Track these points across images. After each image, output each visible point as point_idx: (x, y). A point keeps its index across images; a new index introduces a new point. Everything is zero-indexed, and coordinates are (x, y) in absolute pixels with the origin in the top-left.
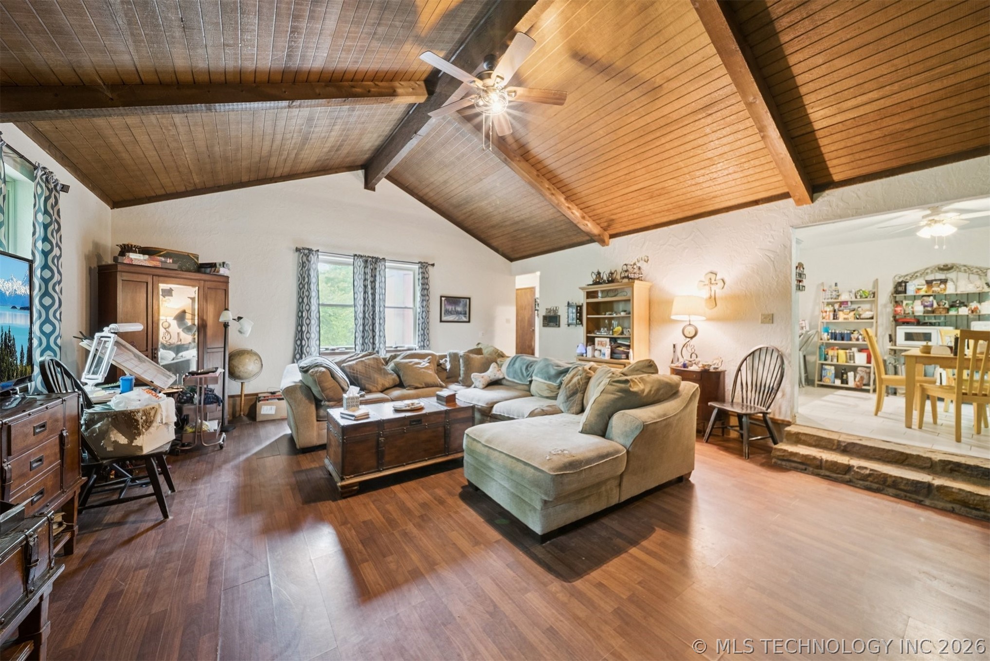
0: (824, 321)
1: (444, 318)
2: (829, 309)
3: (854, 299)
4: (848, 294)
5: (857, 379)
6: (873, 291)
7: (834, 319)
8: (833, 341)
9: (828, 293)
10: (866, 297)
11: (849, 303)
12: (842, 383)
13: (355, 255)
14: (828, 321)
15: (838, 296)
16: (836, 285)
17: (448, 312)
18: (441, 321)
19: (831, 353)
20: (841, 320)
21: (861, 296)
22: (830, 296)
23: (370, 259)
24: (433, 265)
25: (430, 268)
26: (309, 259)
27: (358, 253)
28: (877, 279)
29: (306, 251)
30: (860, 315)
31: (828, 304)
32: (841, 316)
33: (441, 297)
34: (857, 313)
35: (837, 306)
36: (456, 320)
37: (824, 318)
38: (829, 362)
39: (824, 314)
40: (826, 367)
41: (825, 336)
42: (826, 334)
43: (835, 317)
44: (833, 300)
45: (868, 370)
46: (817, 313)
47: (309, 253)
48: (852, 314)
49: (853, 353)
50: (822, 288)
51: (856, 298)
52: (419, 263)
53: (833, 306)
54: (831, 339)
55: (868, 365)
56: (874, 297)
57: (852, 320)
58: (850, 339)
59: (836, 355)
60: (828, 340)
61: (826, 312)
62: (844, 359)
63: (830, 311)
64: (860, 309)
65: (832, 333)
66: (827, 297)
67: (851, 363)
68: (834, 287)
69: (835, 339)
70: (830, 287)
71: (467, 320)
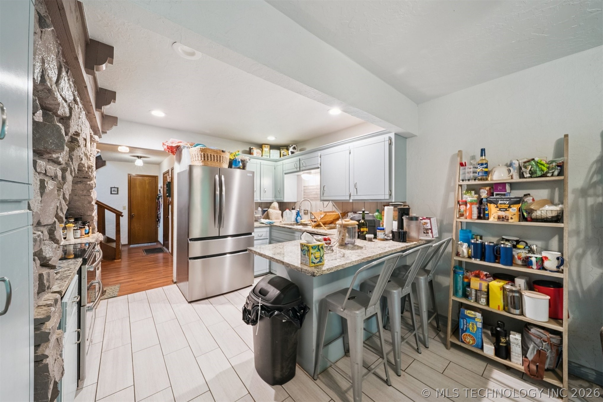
0: (463, 219)
2: (471, 197)
3: (516, 179)
4: (505, 169)
5: (531, 356)
6: (560, 160)
7: (479, 218)
8: (478, 261)
9: (469, 169)
10: (544, 175)
11: (508, 187)
12: (497, 353)
14: (469, 220)
15: (487, 173)
16: (483, 151)
19: (475, 283)
20: (492, 220)
21: (532, 173)
22: (472, 175)
28: (566, 136)
30: (530, 212)
31: (470, 188)
32: (494, 212)
34: (524, 207)
35: (484, 194)
37: (462, 215)
38: (472, 303)
39: (463, 208)
40: (468, 312)
41: (464, 248)
42: (465, 245)
43: (482, 214)
44: (477, 182)
45: (555, 339)
46: (452, 203)
48: (514, 209)
49: (519, 292)
50: (458, 161)
51: (522, 176)
53: (477, 192)
54: (475, 257)
55: (554, 326)
56: (561, 174)
57: (515, 221)
58: (511, 261)
59: (484, 289)
60: (470, 257)
61: (466, 203)
62: (501, 303)
63: (472, 203)
64: (529, 199)
65: (475, 245)
66: (467, 176)
67: (515, 314)
68: (479, 159)
69: (483, 258)
70: (473, 158)
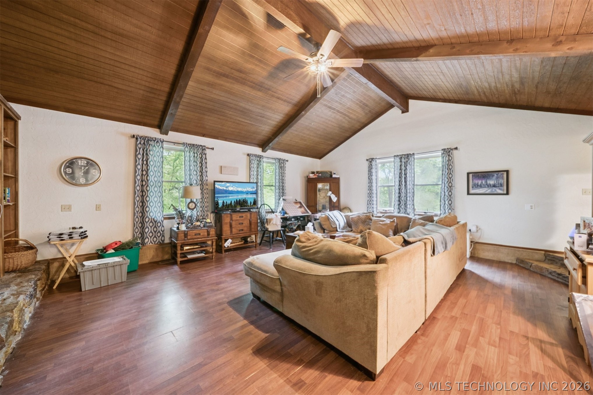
1: (472, 191)
13: (395, 156)
17: (476, 186)
18: (468, 194)
23: (404, 156)
24: (456, 148)
25: (455, 152)
26: (372, 164)
27: (396, 155)
29: (371, 160)
33: (468, 174)
36: (487, 192)
47: (372, 161)
52: (442, 150)
71: (505, 192)
